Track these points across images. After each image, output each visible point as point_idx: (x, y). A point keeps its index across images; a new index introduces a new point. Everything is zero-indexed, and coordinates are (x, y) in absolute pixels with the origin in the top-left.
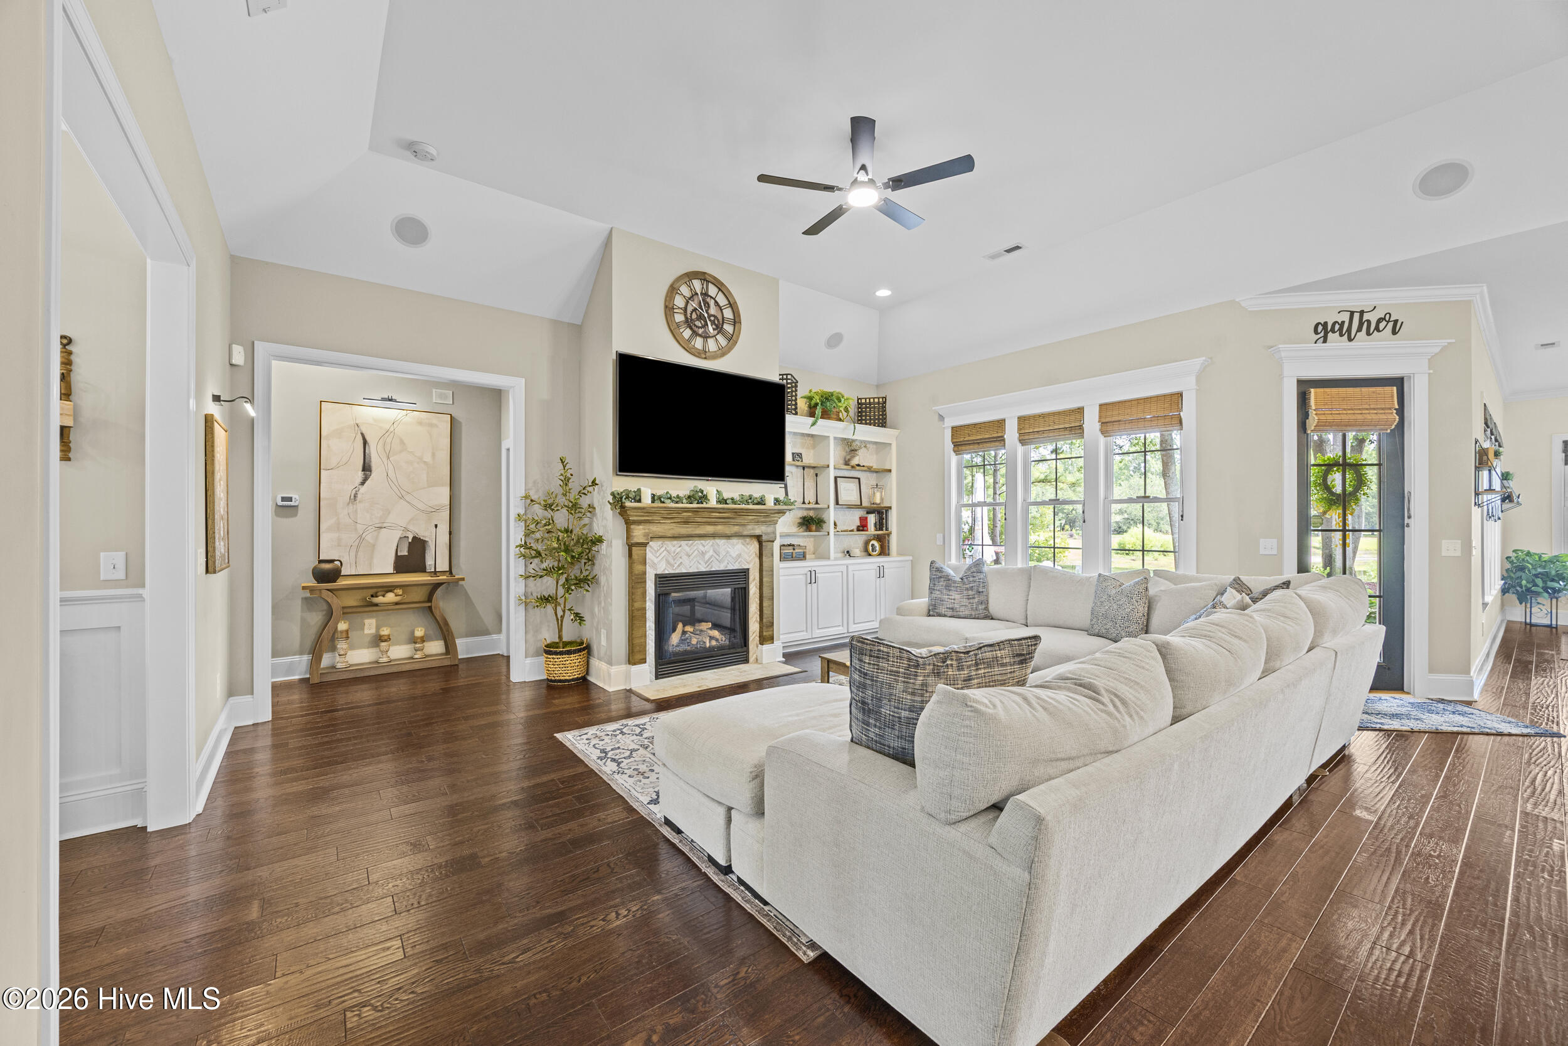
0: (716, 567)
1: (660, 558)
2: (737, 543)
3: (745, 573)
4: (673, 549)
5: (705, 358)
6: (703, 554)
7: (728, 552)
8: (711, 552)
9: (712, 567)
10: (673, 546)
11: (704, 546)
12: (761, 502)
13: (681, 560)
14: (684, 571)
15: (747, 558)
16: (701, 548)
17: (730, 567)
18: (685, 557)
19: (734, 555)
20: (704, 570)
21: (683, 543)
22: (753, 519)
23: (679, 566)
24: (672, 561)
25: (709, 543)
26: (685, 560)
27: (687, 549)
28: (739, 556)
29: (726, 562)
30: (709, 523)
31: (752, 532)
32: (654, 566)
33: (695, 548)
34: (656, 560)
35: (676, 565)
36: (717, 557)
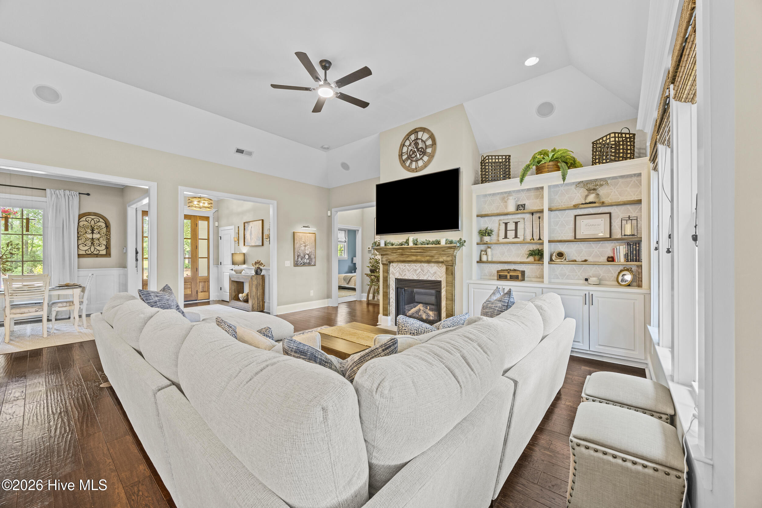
0: (422, 278)
1: (396, 271)
2: (434, 266)
3: (439, 282)
4: (402, 267)
5: (416, 172)
6: (416, 270)
7: (428, 270)
8: (420, 270)
9: (420, 278)
10: (402, 265)
11: (416, 267)
12: (438, 242)
13: (405, 273)
14: (406, 278)
15: (440, 274)
16: (415, 267)
17: (430, 279)
18: (407, 271)
19: (432, 273)
20: (416, 279)
21: (406, 264)
22: (437, 253)
23: (404, 275)
24: (401, 273)
25: (418, 265)
26: (407, 272)
27: (408, 267)
28: (435, 273)
29: (428, 276)
30: (413, 255)
31: (437, 260)
32: (393, 274)
33: (412, 267)
34: (395, 272)
35: (403, 275)
36: (423, 273)
